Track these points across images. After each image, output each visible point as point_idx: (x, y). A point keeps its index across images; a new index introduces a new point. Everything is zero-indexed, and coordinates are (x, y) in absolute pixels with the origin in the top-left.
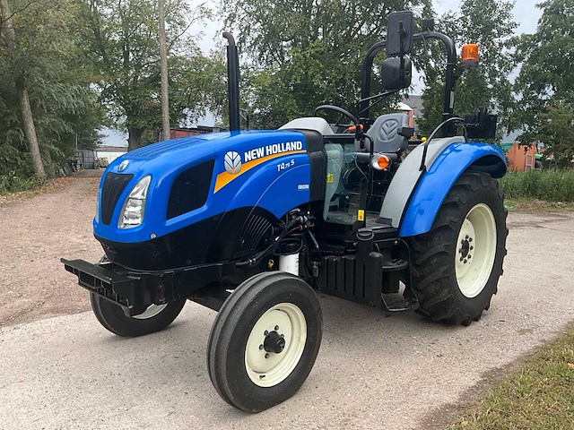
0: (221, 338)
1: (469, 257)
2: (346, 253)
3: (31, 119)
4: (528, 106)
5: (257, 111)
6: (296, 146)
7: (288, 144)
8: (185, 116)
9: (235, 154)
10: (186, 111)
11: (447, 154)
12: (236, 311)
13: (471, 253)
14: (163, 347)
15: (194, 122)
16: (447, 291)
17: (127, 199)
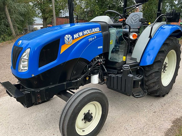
0: (64, 121)
1: (166, 70)
2: (118, 73)
3: (9, 16)
4: (179, 6)
5: (85, 10)
6: (97, 30)
7: (93, 29)
8: (61, 13)
9: (69, 35)
10: (61, 11)
11: (160, 30)
12: (70, 109)
13: (166, 69)
14: (47, 109)
15: (64, 14)
16: (158, 86)
17: (20, 59)
